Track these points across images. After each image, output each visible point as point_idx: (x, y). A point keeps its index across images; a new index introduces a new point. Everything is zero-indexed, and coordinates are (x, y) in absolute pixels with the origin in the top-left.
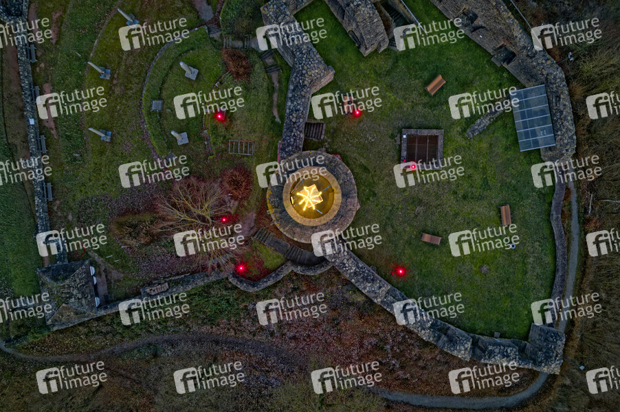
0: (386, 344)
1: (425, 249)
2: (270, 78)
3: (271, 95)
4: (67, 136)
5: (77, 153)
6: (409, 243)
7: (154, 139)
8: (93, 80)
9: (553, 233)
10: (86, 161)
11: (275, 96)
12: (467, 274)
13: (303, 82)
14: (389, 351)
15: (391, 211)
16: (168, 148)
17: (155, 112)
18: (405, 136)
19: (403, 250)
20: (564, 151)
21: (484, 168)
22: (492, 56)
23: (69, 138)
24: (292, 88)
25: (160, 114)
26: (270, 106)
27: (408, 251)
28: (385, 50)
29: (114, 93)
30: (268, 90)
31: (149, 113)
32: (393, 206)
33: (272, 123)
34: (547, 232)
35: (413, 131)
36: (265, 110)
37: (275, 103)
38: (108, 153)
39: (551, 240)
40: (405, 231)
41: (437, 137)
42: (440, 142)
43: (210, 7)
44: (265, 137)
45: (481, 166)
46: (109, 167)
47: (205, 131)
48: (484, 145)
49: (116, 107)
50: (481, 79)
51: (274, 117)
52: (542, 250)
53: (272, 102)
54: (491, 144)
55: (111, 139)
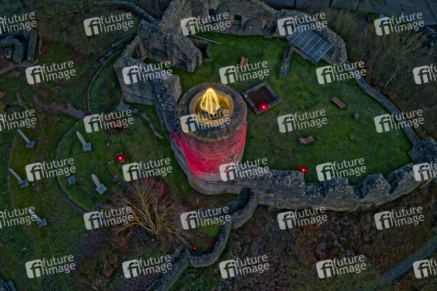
0: (333, 240)
1: (308, 149)
2: (141, 118)
3: (148, 127)
4: (11, 240)
5: (25, 247)
6: (294, 151)
7: (80, 202)
8: (16, 192)
9: (373, 98)
10: (34, 249)
11: (151, 125)
12: (345, 148)
13: (164, 87)
14: (339, 245)
15: (269, 140)
16: (94, 202)
17: (72, 185)
18: (246, 96)
19: (295, 158)
20: (340, 46)
21: (305, 88)
22: (264, 36)
23: (13, 240)
24: (159, 96)
25: (77, 184)
26: (152, 132)
27: (298, 156)
28: (202, 63)
29: (36, 192)
30: (144, 125)
31: (69, 188)
32: (269, 137)
33: (158, 141)
34: (368, 99)
35: (249, 91)
36: (149, 137)
37: (153, 129)
38: (49, 233)
39: (375, 102)
40: (287, 146)
41: (265, 86)
42: (269, 88)
43: (79, 110)
44: (159, 152)
45: (302, 87)
46: (54, 243)
47: (115, 176)
48: (295, 77)
49: (42, 200)
50: (267, 48)
51: (158, 137)
52: (375, 110)
53: (151, 130)
54: (299, 75)
55: (48, 222)
